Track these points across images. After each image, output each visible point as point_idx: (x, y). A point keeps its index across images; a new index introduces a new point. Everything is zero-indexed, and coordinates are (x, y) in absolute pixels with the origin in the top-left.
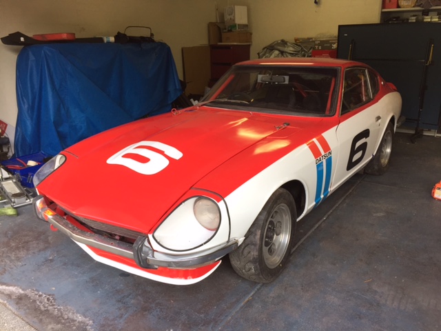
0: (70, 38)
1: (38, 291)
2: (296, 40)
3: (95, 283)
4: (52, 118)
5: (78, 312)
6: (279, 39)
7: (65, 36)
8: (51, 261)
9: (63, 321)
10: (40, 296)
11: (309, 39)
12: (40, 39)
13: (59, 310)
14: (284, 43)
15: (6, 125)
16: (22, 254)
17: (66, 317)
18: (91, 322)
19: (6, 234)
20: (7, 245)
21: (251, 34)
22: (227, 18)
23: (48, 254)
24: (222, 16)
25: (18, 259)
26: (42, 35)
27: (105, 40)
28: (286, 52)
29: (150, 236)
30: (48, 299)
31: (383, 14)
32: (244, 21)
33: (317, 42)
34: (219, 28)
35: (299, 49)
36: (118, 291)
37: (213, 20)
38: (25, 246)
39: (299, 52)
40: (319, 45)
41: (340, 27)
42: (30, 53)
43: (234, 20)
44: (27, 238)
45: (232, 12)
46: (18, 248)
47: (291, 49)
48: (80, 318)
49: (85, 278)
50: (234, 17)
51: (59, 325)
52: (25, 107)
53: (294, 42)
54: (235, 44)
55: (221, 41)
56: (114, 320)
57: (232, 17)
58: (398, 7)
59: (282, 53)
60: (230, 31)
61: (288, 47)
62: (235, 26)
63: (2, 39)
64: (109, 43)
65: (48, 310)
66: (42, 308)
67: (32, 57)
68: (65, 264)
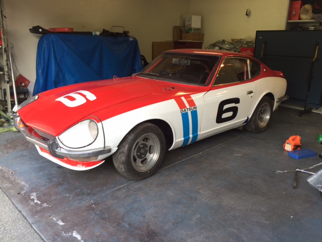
0: (70, 31)
1: (9, 168)
2: (232, 40)
3: (41, 169)
4: (53, 79)
5: (23, 181)
6: (221, 39)
7: (66, 30)
8: (24, 156)
9: (14, 183)
10: (9, 171)
11: (241, 40)
12: (52, 31)
13: (14, 178)
14: (224, 41)
15: (29, 82)
16: (11, 151)
17: (16, 182)
18: (28, 186)
19: (7, 141)
20: (5, 146)
21: (203, 35)
22: (187, 23)
23: (25, 153)
24: (184, 22)
25: (7, 153)
26: (54, 29)
27: (94, 34)
28: (223, 48)
29: (57, 137)
30: (12, 173)
31: (288, 24)
32: (198, 26)
33: (244, 42)
34: (181, 30)
35: (233, 46)
36: (51, 174)
37: (178, 24)
38: (15, 147)
39: (232, 48)
40: (245, 44)
41: (257, 32)
42: (45, 39)
43: (191, 25)
44: (17, 144)
45: (190, 20)
46: (10, 148)
47: (227, 46)
48: (23, 183)
49: (38, 166)
50: (191, 23)
51: (11, 185)
52: (40, 72)
53: (231, 41)
54: (190, 41)
55: (181, 39)
56: (40, 186)
57: (190, 23)
58: (300, 19)
59: (221, 48)
60: (188, 32)
61: (226, 44)
62: (191, 29)
63: (30, 30)
64: (96, 35)
65: (9, 178)
66: (7, 176)
67: (45, 42)
68: (31, 158)
